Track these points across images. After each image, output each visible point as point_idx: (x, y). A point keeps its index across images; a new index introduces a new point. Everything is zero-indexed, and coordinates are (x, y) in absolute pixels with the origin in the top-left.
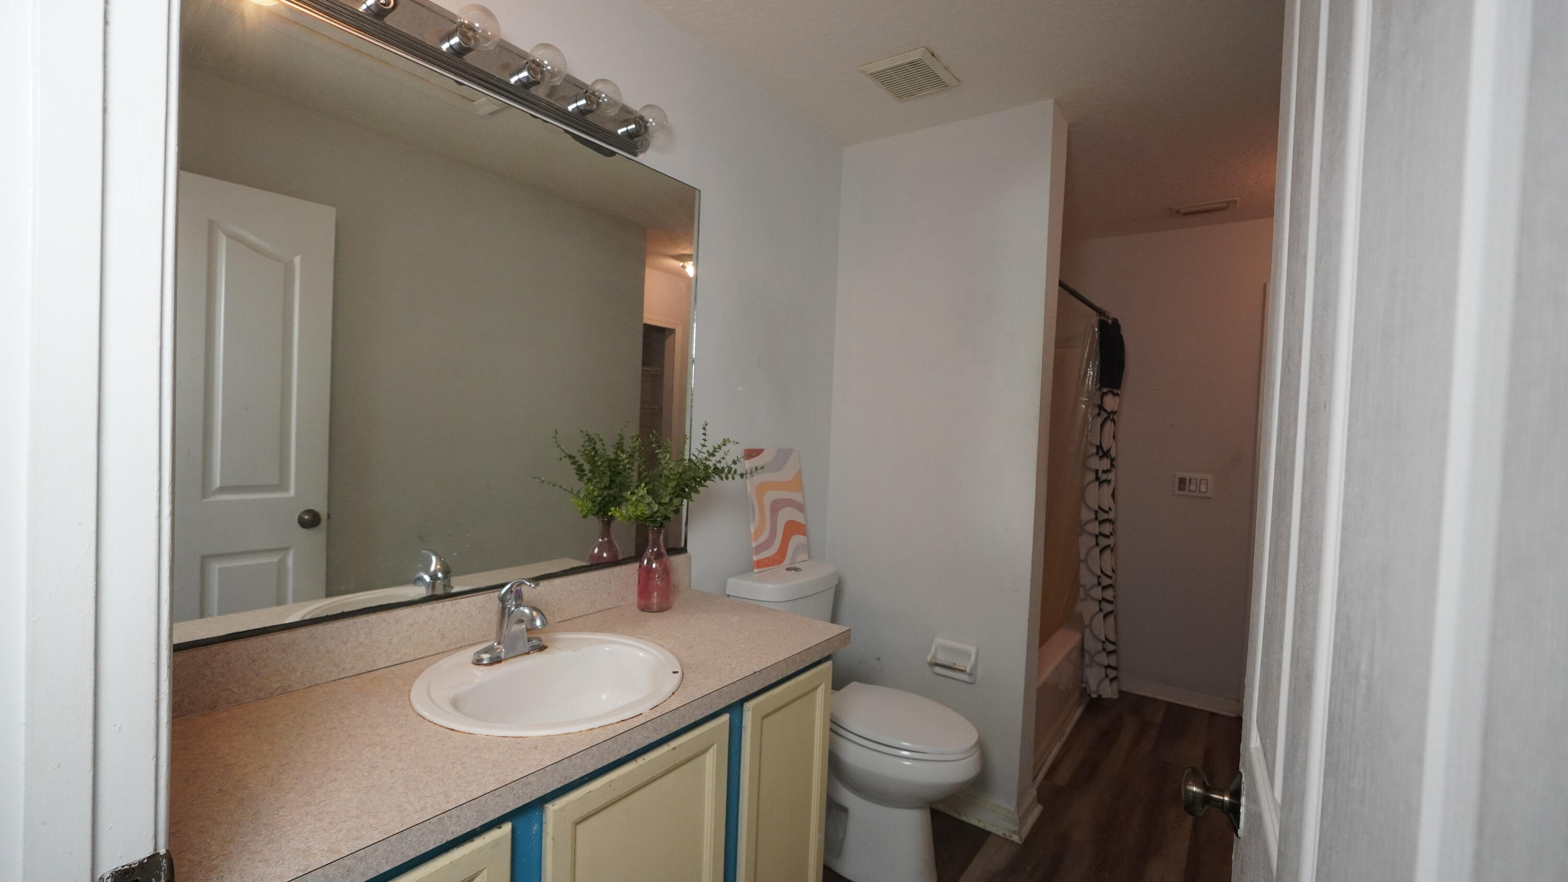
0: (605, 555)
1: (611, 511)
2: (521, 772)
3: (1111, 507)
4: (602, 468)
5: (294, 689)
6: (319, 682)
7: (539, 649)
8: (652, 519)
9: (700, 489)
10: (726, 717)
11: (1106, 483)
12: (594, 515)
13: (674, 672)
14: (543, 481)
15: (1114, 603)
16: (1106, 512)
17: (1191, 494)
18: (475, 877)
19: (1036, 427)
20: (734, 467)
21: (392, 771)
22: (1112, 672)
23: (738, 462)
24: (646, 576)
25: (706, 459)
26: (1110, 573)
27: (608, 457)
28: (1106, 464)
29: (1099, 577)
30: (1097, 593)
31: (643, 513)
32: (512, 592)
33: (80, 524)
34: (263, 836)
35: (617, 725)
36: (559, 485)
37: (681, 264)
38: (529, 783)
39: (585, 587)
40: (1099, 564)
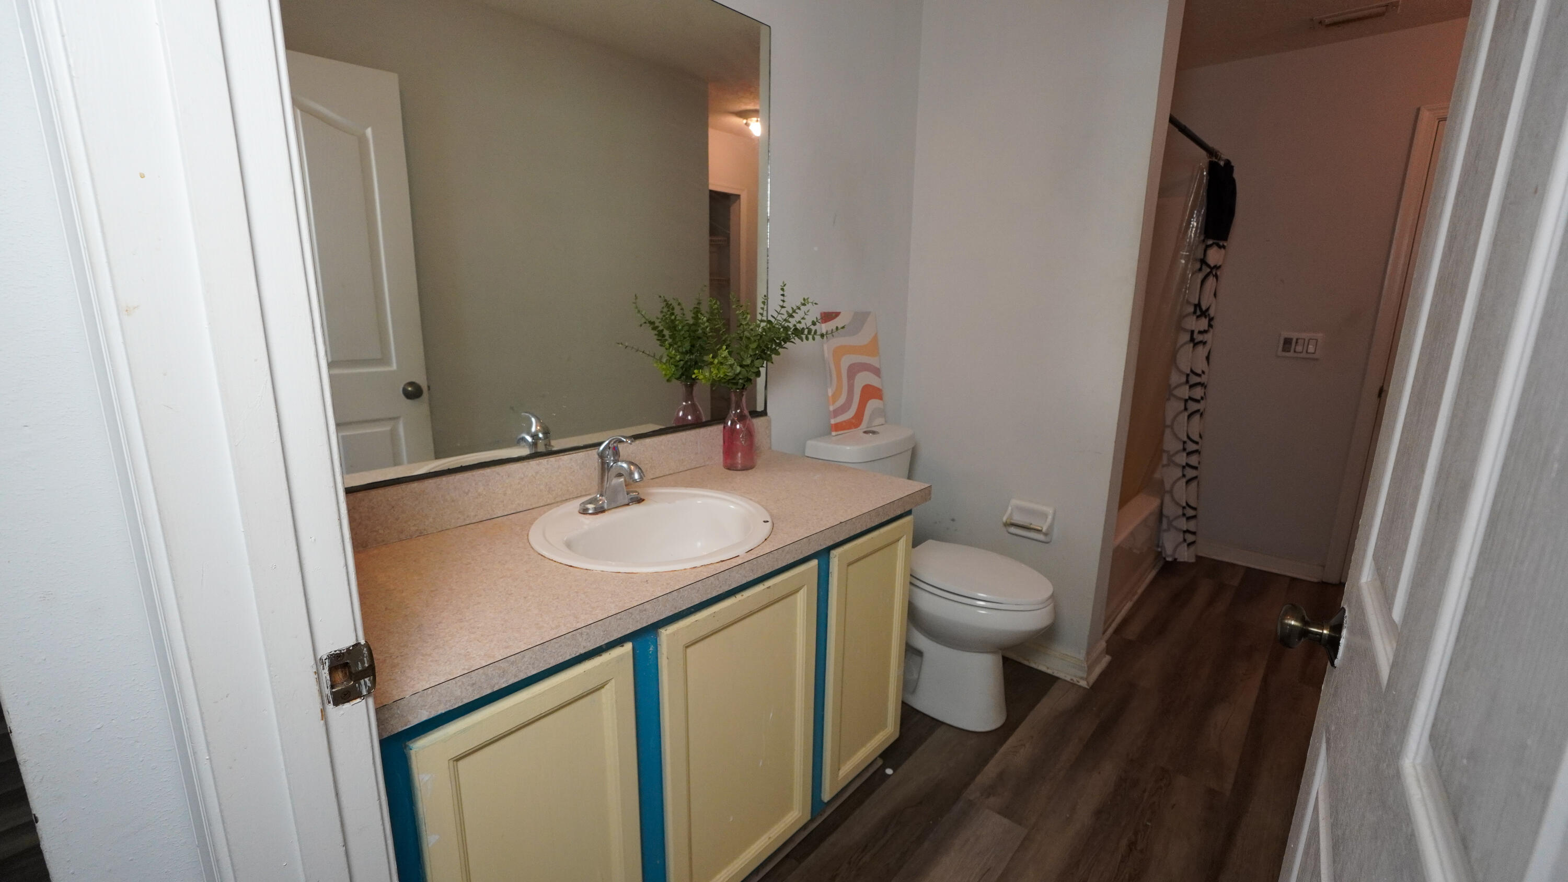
0: (689, 418)
1: (694, 374)
2: (637, 600)
3: (1204, 370)
4: (682, 333)
5: (429, 533)
6: (449, 527)
7: (638, 501)
8: (734, 381)
9: (780, 350)
10: (814, 563)
11: (1202, 344)
12: (678, 379)
13: (765, 522)
14: (626, 347)
15: (1199, 468)
16: (1199, 375)
17: (1296, 355)
18: (605, 685)
19: (1132, 281)
20: (813, 328)
21: (525, 598)
22: (1190, 537)
23: (817, 323)
24: (730, 438)
25: (785, 320)
26: (1196, 438)
27: (688, 322)
28: (1203, 323)
29: (1184, 442)
30: (1182, 459)
31: (726, 375)
32: (609, 448)
33: (256, 360)
34: (429, 643)
35: (717, 564)
36: (643, 351)
37: (745, 121)
38: (645, 610)
39: (674, 447)
40: (1185, 428)
